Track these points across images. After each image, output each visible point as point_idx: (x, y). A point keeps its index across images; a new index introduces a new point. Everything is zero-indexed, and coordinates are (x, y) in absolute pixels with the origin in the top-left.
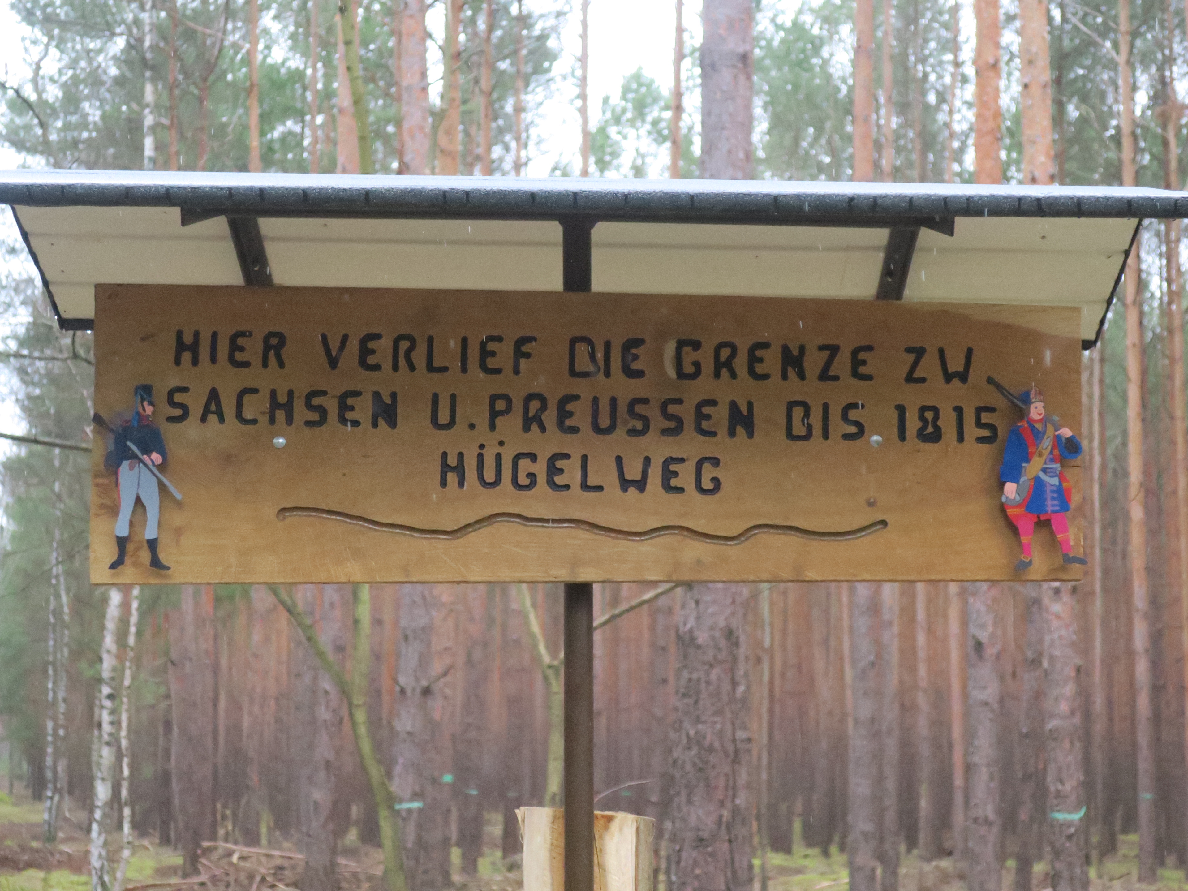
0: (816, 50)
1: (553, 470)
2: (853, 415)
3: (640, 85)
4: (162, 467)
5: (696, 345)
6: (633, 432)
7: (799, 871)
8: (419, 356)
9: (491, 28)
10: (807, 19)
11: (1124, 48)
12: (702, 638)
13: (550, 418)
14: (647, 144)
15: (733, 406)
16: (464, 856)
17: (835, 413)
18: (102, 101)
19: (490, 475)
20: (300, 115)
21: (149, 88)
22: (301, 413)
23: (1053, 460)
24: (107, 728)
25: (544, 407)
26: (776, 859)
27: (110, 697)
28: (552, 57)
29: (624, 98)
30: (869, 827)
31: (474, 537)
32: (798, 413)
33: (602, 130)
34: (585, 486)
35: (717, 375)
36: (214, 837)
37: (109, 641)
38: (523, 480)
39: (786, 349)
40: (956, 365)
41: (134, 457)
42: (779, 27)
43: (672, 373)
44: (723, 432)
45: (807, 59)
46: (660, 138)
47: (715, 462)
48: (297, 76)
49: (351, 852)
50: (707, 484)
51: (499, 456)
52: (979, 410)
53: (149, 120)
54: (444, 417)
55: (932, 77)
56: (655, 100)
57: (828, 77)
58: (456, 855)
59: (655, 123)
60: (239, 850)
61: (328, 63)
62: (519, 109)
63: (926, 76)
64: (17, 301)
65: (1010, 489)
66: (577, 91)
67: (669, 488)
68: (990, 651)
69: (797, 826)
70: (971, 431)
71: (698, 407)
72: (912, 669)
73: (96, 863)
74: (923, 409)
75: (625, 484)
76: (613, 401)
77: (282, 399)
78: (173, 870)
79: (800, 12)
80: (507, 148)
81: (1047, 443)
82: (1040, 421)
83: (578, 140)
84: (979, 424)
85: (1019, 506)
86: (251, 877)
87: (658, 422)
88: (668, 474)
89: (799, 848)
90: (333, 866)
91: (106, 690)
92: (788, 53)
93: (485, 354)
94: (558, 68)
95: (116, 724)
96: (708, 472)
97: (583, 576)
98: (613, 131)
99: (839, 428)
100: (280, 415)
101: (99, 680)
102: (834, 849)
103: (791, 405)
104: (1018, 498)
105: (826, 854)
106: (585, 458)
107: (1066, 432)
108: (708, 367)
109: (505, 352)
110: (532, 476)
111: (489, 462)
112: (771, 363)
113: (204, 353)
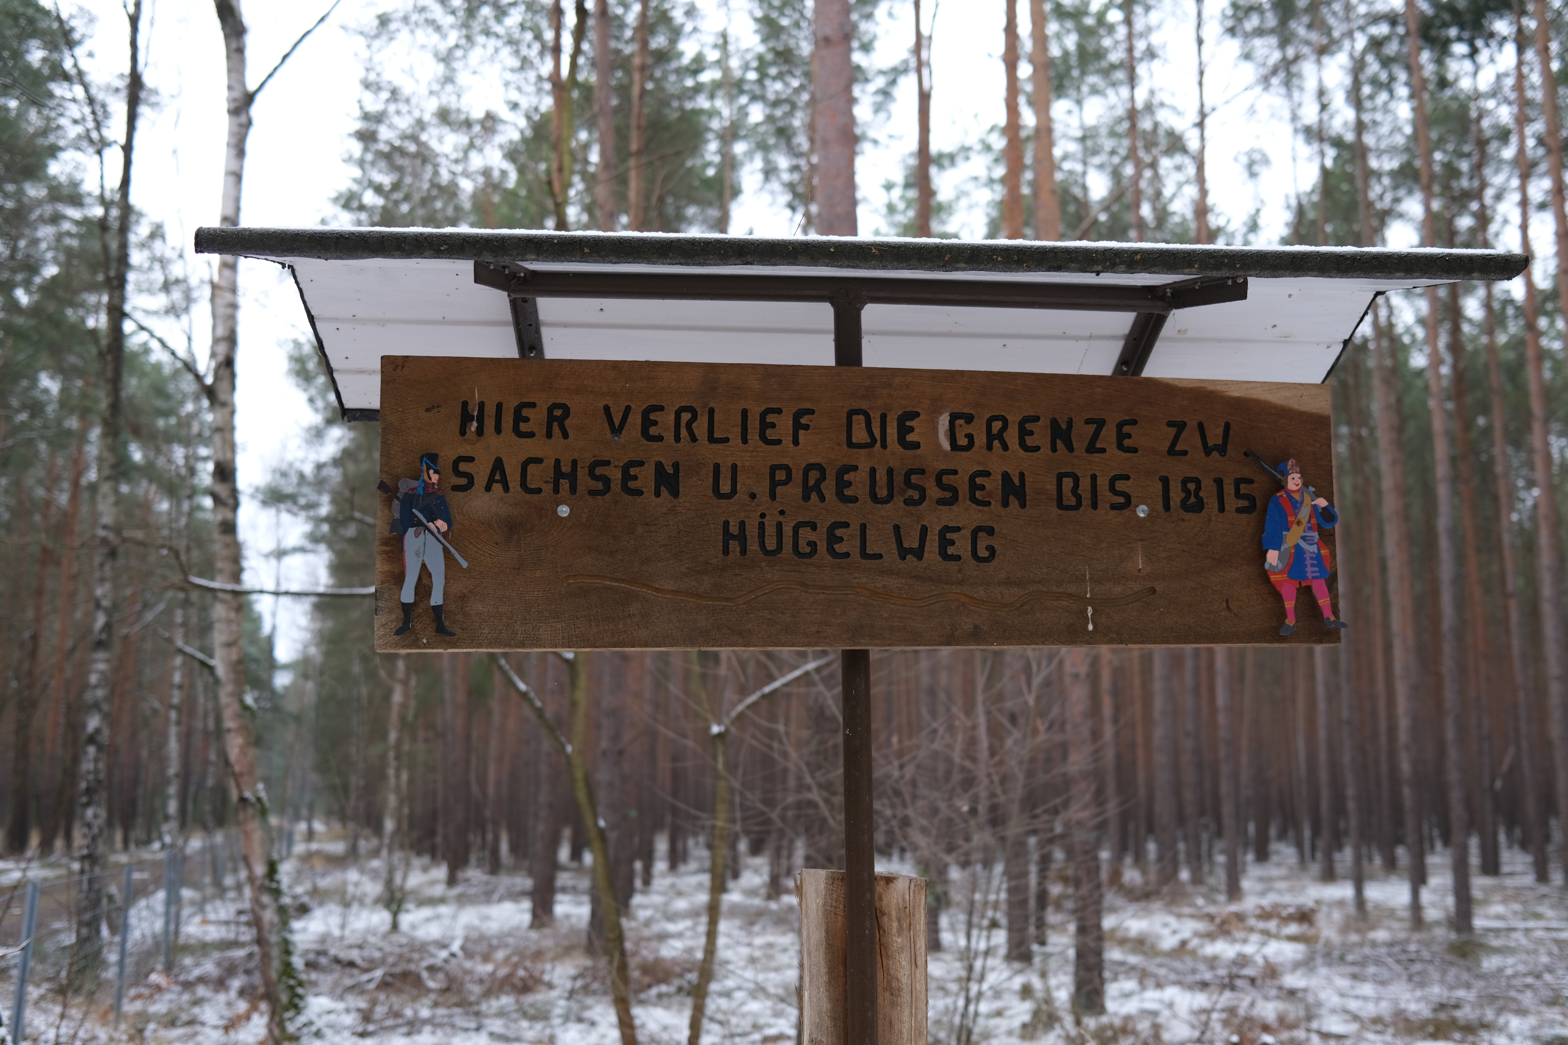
1: (833, 539)
2: (1120, 486)
4: (448, 534)
5: (969, 419)
6: (909, 502)
8: (701, 427)
13: (829, 488)
15: (1006, 477)
17: (1103, 484)
19: (771, 543)
22: (585, 483)
23: (1310, 529)
25: (823, 478)
32: (1068, 484)
34: (864, 555)
35: (989, 447)
38: (804, 548)
39: (1054, 423)
40: (1215, 436)
41: (420, 524)
43: (946, 445)
44: (996, 502)
47: (990, 531)
50: (983, 553)
51: (779, 526)
52: (1238, 482)
54: (725, 488)
65: (1272, 556)
67: (946, 556)
70: (1231, 502)
71: (972, 478)
74: (1185, 481)
75: (904, 553)
76: (890, 472)
77: (566, 468)
81: (1304, 513)
82: (1298, 491)
84: (1238, 495)
85: (1281, 572)
87: (934, 492)
88: (944, 543)
93: (765, 426)
96: (983, 541)
97: (860, 645)
99: (1107, 499)
100: (565, 484)
103: (1061, 477)
104: (1280, 566)
106: (863, 527)
107: (1322, 501)
108: (981, 440)
109: (784, 424)
110: (813, 544)
111: (771, 529)
112: (1040, 436)
113: (490, 423)
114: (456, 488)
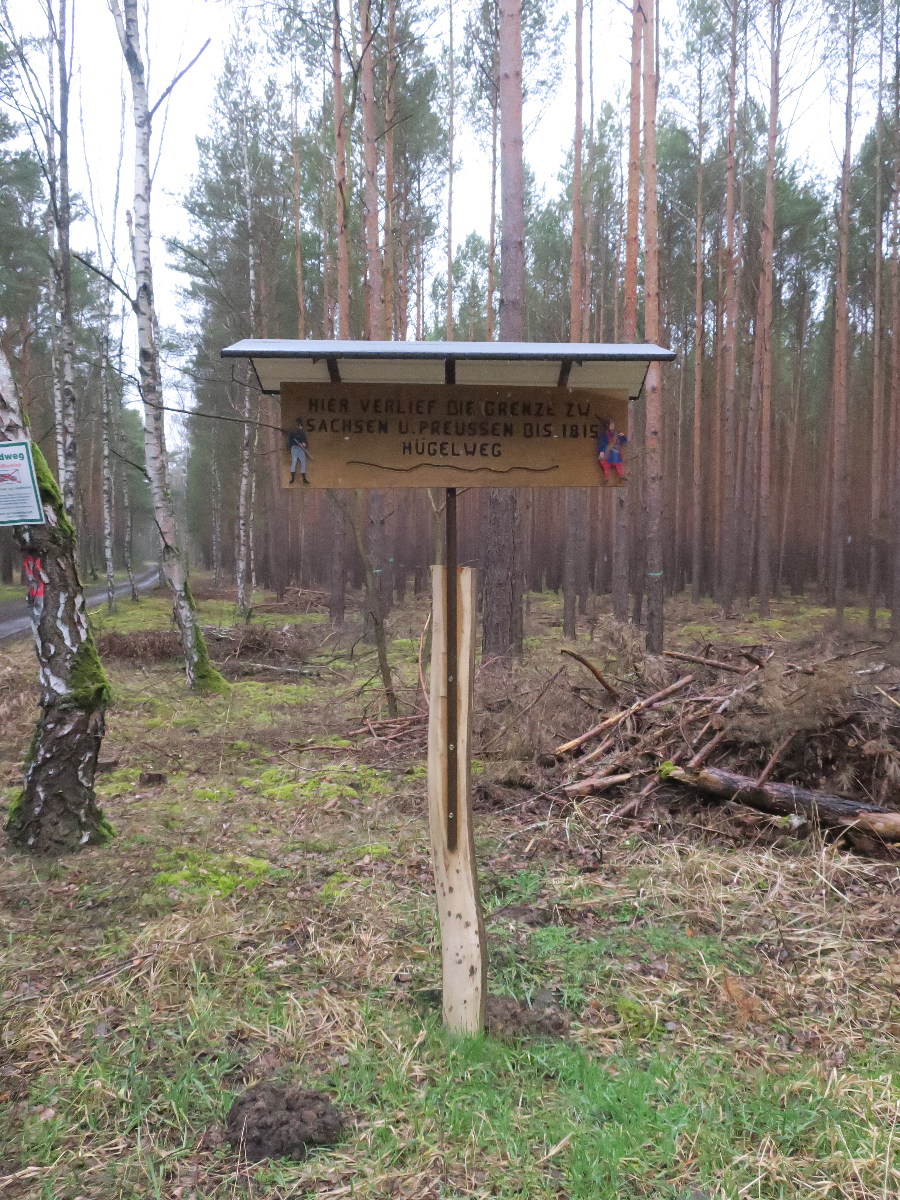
0: (557, 224)
1: (442, 448)
2: (548, 428)
3: (475, 240)
4: (307, 447)
5: (493, 403)
6: (470, 435)
7: (545, 600)
8: (395, 408)
9: (406, 214)
10: (554, 208)
11: (699, 223)
12: (500, 500)
13: (441, 430)
14: (477, 269)
15: (505, 425)
16: (398, 593)
17: (541, 428)
18: (227, 250)
19: (420, 451)
20: (317, 257)
21: (251, 247)
22: (353, 428)
23: (617, 444)
24: (243, 538)
25: (439, 426)
26: (535, 595)
27: (244, 524)
28: (436, 227)
29: (467, 246)
30: (573, 580)
31: (415, 473)
32: (528, 428)
33: (457, 262)
34: (453, 454)
35: (500, 414)
36: (289, 585)
37: (242, 500)
38: (432, 452)
39: (524, 404)
40: (584, 410)
41: (296, 444)
42: (540, 213)
43: (484, 413)
44: (502, 433)
45: (552, 228)
46: (484, 265)
47: (499, 445)
48: (317, 238)
49: (349, 592)
50: (496, 453)
51: (423, 443)
52: (592, 427)
53: (252, 262)
54: (404, 430)
55: (611, 236)
56: (482, 248)
57: (562, 236)
58: (395, 593)
59: (482, 258)
60: (301, 591)
61: (330, 231)
62: (419, 252)
63: (607, 236)
64: (192, 344)
65: (602, 454)
66: (445, 244)
67: (483, 455)
68: (626, 504)
69: (544, 580)
70: (589, 434)
71: (493, 426)
72: (596, 512)
73: (240, 596)
74: (572, 426)
75: (468, 453)
76: (463, 424)
77: (347, 423)
78: (272, 600)
79: (549, 205)
80: (414, 272)
81: (615, 438)
82: (613, 430)
83: (446, 268)
84: (592, 431)
85: (605, 460)
86: (307, 602)
87: (478, 431)
88: (482, 449)
89: (545, 591)
90: (343, 597)
91: (242, 522)
92: (544, 225)
93: (418, 407)
94: (438, 232)
95: (247, 536)
96: (497, 449)
97: (453, 485)
98: (462, 262)
99: (543, 432)
100: (347, 429)
101: (239, 518)
102: (560, 590)
103: (526, 425)
104: (604, 458)
105: (557, 593)
106: (453, 445)
107: (622, 434)
108: (497, 411)
109: (425, 407)
110: (435, 450)
111: (420, 445)
112: (519, 409)
113: (320, 407)
114: (309, 431)
